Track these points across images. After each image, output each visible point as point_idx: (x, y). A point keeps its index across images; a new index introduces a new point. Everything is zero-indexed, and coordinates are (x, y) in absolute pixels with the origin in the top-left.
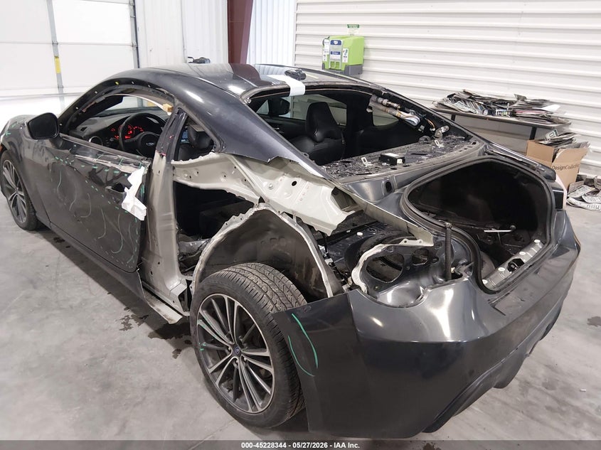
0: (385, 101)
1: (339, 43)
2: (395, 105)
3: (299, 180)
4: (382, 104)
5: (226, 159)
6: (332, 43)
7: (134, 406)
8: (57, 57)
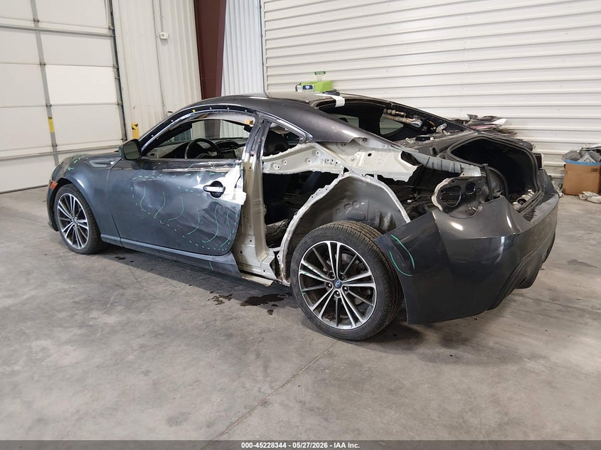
0: (394, 112)
1: (311, 87)
2: (402, 113)
3: (373, 152)
4: (391, 114)
5: (313, 147)
6: (304, 88)
7: (259, 343)
8: (50, 118)
